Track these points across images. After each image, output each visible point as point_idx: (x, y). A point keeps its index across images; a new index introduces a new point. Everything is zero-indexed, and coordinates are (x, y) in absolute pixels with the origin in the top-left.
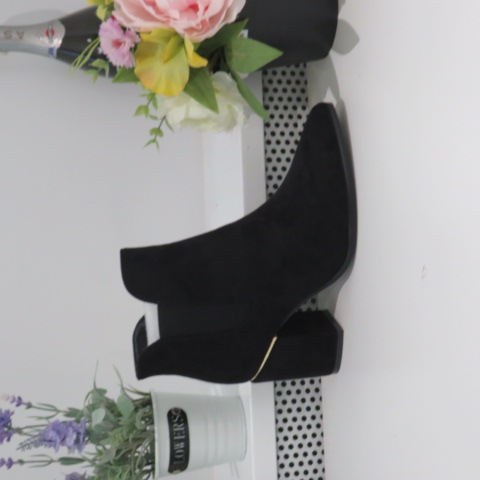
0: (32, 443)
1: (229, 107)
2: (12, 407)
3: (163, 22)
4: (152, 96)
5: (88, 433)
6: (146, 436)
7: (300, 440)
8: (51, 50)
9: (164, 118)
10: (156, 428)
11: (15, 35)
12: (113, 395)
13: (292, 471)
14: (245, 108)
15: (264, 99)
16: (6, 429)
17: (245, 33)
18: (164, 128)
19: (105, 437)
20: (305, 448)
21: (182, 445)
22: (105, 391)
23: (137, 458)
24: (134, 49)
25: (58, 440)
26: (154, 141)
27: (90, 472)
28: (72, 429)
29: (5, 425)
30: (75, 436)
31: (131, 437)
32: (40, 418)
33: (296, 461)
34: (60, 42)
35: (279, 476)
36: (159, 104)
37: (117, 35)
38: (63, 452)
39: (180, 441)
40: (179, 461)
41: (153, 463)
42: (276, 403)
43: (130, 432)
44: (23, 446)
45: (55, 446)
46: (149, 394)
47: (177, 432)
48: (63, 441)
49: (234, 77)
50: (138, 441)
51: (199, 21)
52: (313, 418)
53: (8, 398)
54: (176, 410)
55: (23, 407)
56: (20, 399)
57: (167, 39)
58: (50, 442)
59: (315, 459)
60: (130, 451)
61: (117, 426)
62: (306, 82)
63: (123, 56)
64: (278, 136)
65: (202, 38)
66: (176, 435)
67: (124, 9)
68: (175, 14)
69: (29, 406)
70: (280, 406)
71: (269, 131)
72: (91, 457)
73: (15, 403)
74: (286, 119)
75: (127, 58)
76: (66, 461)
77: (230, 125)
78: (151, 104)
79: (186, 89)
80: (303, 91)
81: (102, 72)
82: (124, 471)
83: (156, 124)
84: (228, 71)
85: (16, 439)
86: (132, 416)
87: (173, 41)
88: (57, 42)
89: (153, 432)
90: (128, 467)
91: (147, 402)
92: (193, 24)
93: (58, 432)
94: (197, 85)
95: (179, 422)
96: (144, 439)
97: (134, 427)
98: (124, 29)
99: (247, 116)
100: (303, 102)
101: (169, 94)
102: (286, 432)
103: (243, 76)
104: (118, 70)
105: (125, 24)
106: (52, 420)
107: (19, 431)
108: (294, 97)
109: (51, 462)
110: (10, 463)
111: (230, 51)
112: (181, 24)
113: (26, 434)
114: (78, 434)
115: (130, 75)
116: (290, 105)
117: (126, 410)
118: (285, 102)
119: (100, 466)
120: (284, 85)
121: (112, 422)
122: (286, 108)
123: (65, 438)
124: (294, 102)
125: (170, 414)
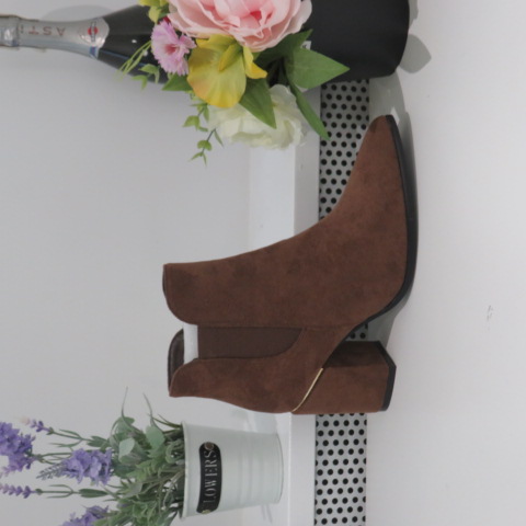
0: (54, 471)
1: (286, 123)
2: (33, 432)
3: (221, 29)
4: (204, 106)
5: (114, 464)
6: (177, 470)
7: (340, 485)
8: (93, 49)
9: (215, 130)
10: (187, 463)
11: (54, 32)
12: (142, 424)
13: (329, 518)
14: (303, 125)
15: (321, 115)
16: (26, 456)
17: (308, 44)
18: (213, 141)
19: (132, 469)
20: (345, 494)
21: (213, 483)
22: (132, 420)
23: (164, 494)
24: (187, 56)
25: (83, 471)
26: (201, 154)
27: (113, 506)
28: (97, 459)
29: (25, 451)
30: (99, 467)
31: (160, 471)
32: (62, 445)
33: (335, 507)
34: (103, 41)
35: (316, 522)
36: (211, 115)
37: (171, 39)
39: (211, 478)
40: (210, 500)
41: (180, 500)
42: (317, 443)
43: (158, 466)
44: (44, 475)
45: (78, 476)
46: (181, 426)
47: (209, 469)
48: (87, 471)
49: (293, 91)
50: (167, 475)
51: (260, 29)
52: (356, 461)
53: (28, 422)
54: (209, 444)
55: (43, 432)
56: (41, 423)
57: (225, 47)
58: (73, 472)
59: (355, 506)
60: (157, 487)
61: (145, 458)
62: (368, 100)
63: (177, 62)
64: (334, 157)
65: (263, 47)
66: (208, 472)
67: (181, 13)
68: (235, 20)
69: (51, 432)
70: (321, 447)
71: (325, 149)
72: (114, 491)
73: (36, 428)
74: (344, 138)
75: (180, 65)
76: (87, 493)
77: (286, 141)
78: (202, 115)
79: (242, 101)
80: (364, 108)
81: (152, 78)
82: (150, 507)
83: (204, 136)
84: (287, 84)
85: (37, 466)
86: (160, 449)
87: (231, 49)
88: (100, 41)
89: (184, 466)
90: (155, 504)
91: (177, 434)
92: (254, 32)
93: (82, 462)
94: (254, 97)
95: (211, 459)
96: (173, 474)
97: (164, 461)
98: (179, 33)
99: (305, 133)
100: (363, 121)
101: (223, 105)
102: (325, 476)
103: (302, 90)
104: (169, 77)
105: (181, 29)
106: (75, 448)
107: (40, 458)
108: (354, 114)
109: (72, 493)
110: (28, 492)
111: (292, 63)
112: (241, 32)
113: (47, 462)
114: (104, 464)
115: (182, 83)
116: (349, 123)
117: (156, 442)
118: (343, 120)
119: (124, 501)
120: (344, 101)
121: (139, 454)
122: (344, 126)
123: (89, 468)
124: (354, 120)
125: (202, 449)
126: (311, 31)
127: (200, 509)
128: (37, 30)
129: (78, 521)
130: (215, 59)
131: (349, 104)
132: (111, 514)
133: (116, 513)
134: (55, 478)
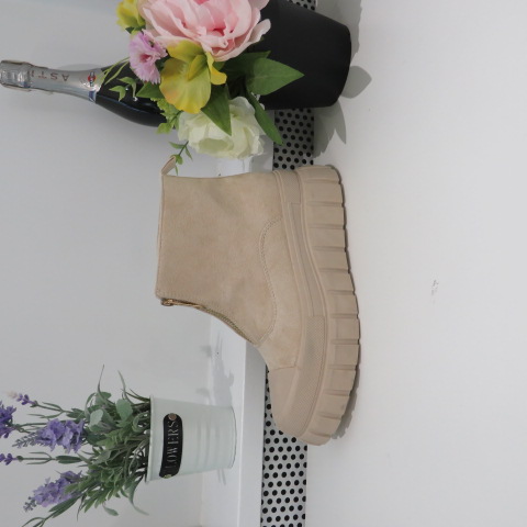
0: (29, 440)
2: (17, 405)
5: (85, 433)
6: (142, 439)
7: (285, 452)
9: (185, 145)
10: (152, 432)
11: (60, 78)
12: (114, 399)
16: (6, 426)
19: (103, 438)
21: (175, 450)
22: (109, 395)
23: (131, 460)
25: (55, 439)
27: (85, 471)
28: (69, 429)
29: (5, 422)
30: (71, 437)
31: (126, 439)
32: (43, 417)
33: (280, 472)
36: (180, 126)
38: (59, 450)
39: (173, 446)
40: (171, 465)
41: (146, 466)
42: (266, 415)
43: (126, 434)
44: (19, 443)
45: (51, 445)
46: (149, 400)
47: (171, 437)
48: (59, 440)
50: (134, 444)
51: (225, 39)
55: (29, 405)
56: (26, 397)
57: (193, 57)
58: (46, 440)
59: (297, 471)
60: (125, 453)
61: (114, 428)
62: (312, 133)
63: (149, 69)
65: (226, 57)
66: (170, 440)
67: (159, 29)
68: (202, 30)
69: (35, 405)
72: (88, 457)
73: (21, 401)
75: (152, 72)
76: (64, 459)
79: (202, 109)
80: (309, 140)
82: (117, 472)
85: (15, 435)
86: (128, 420)
87: (198, 59)
88: (97, 88)
89: (149, 435)
90: (122, 469)
93: (56, 431)
95: (174, 428)
96: (139, 442)
97: (131, 430)
98: (152, 44)
100: (308, 150)
101: (191, 112)
104: (144, 85)
105: (154, 39)
106: (54, 419)
107: (18, 427)
108: (301, 143)
109: (50, 459)
110: (9, 459)
113: (24, 431)
114: (76, 433)
115: (155, 91)
116: (297, 151)
117: (125, 413)
119: (95, 467)
120: (293, 133)
121: (110, 424)
122: (293, 152)
123: (62, 437)
124: (300, 149)
125: (166, 420)
126: (269, 52)
127: (163, 473)
128: (45, 75)
129: (52, 485)
130: (184, 69)
131: (297, 136)
132: (82, 479)
133: (87, 478)
134: (29, 446)
